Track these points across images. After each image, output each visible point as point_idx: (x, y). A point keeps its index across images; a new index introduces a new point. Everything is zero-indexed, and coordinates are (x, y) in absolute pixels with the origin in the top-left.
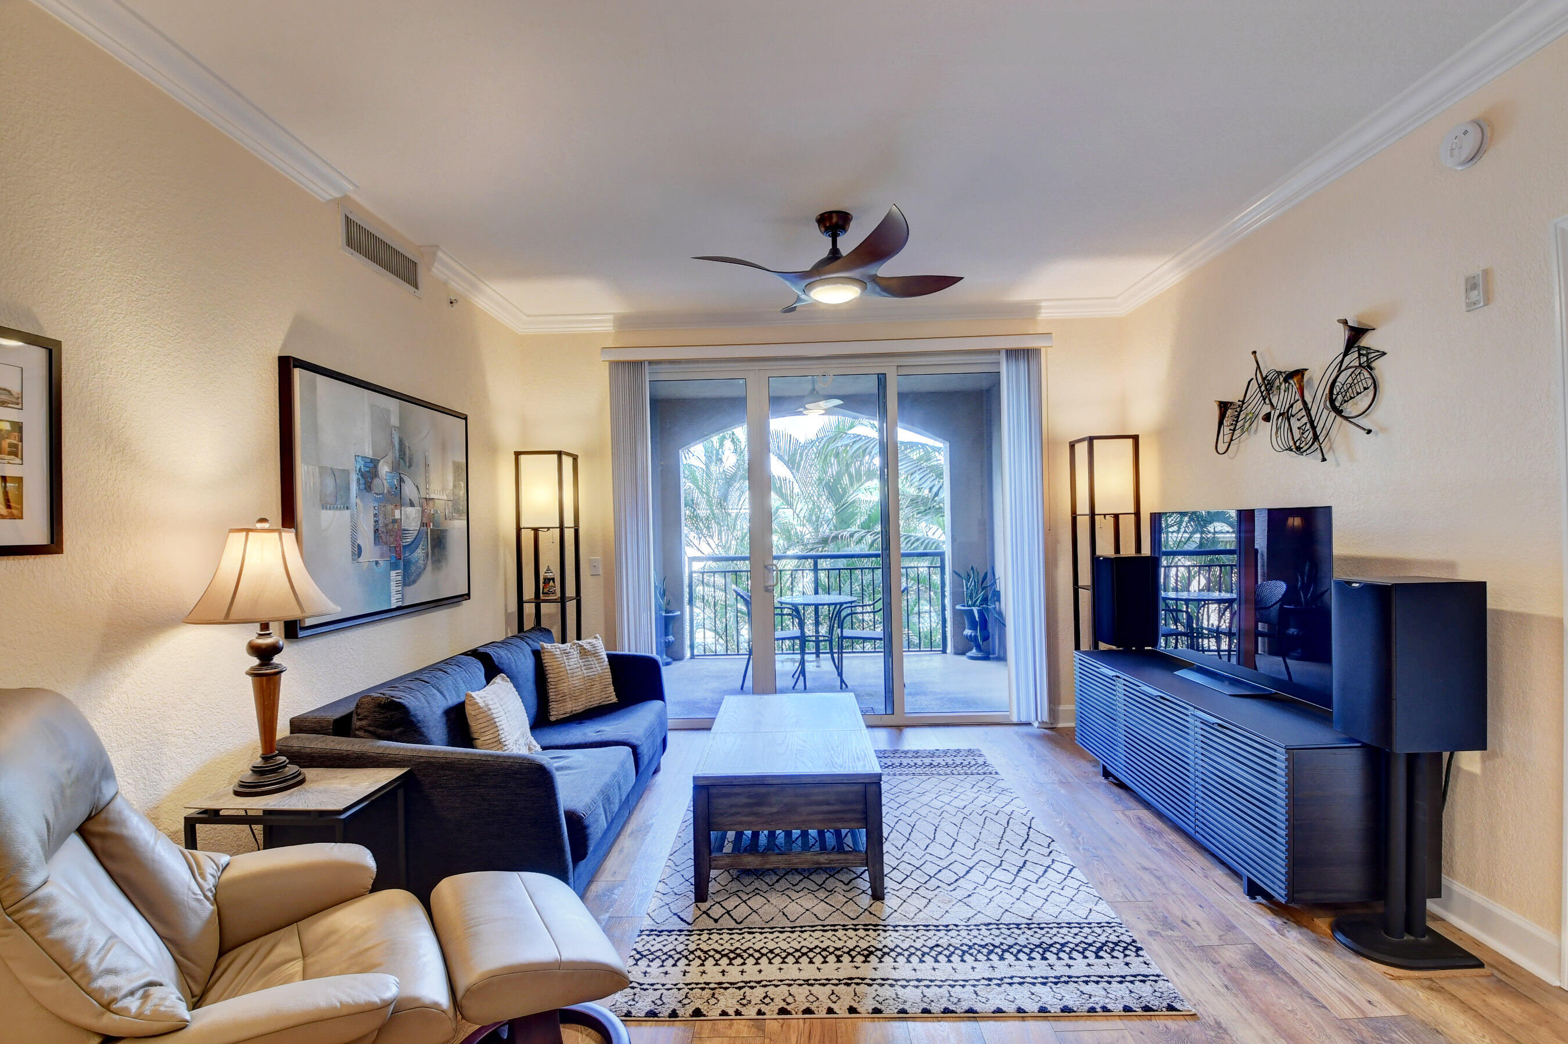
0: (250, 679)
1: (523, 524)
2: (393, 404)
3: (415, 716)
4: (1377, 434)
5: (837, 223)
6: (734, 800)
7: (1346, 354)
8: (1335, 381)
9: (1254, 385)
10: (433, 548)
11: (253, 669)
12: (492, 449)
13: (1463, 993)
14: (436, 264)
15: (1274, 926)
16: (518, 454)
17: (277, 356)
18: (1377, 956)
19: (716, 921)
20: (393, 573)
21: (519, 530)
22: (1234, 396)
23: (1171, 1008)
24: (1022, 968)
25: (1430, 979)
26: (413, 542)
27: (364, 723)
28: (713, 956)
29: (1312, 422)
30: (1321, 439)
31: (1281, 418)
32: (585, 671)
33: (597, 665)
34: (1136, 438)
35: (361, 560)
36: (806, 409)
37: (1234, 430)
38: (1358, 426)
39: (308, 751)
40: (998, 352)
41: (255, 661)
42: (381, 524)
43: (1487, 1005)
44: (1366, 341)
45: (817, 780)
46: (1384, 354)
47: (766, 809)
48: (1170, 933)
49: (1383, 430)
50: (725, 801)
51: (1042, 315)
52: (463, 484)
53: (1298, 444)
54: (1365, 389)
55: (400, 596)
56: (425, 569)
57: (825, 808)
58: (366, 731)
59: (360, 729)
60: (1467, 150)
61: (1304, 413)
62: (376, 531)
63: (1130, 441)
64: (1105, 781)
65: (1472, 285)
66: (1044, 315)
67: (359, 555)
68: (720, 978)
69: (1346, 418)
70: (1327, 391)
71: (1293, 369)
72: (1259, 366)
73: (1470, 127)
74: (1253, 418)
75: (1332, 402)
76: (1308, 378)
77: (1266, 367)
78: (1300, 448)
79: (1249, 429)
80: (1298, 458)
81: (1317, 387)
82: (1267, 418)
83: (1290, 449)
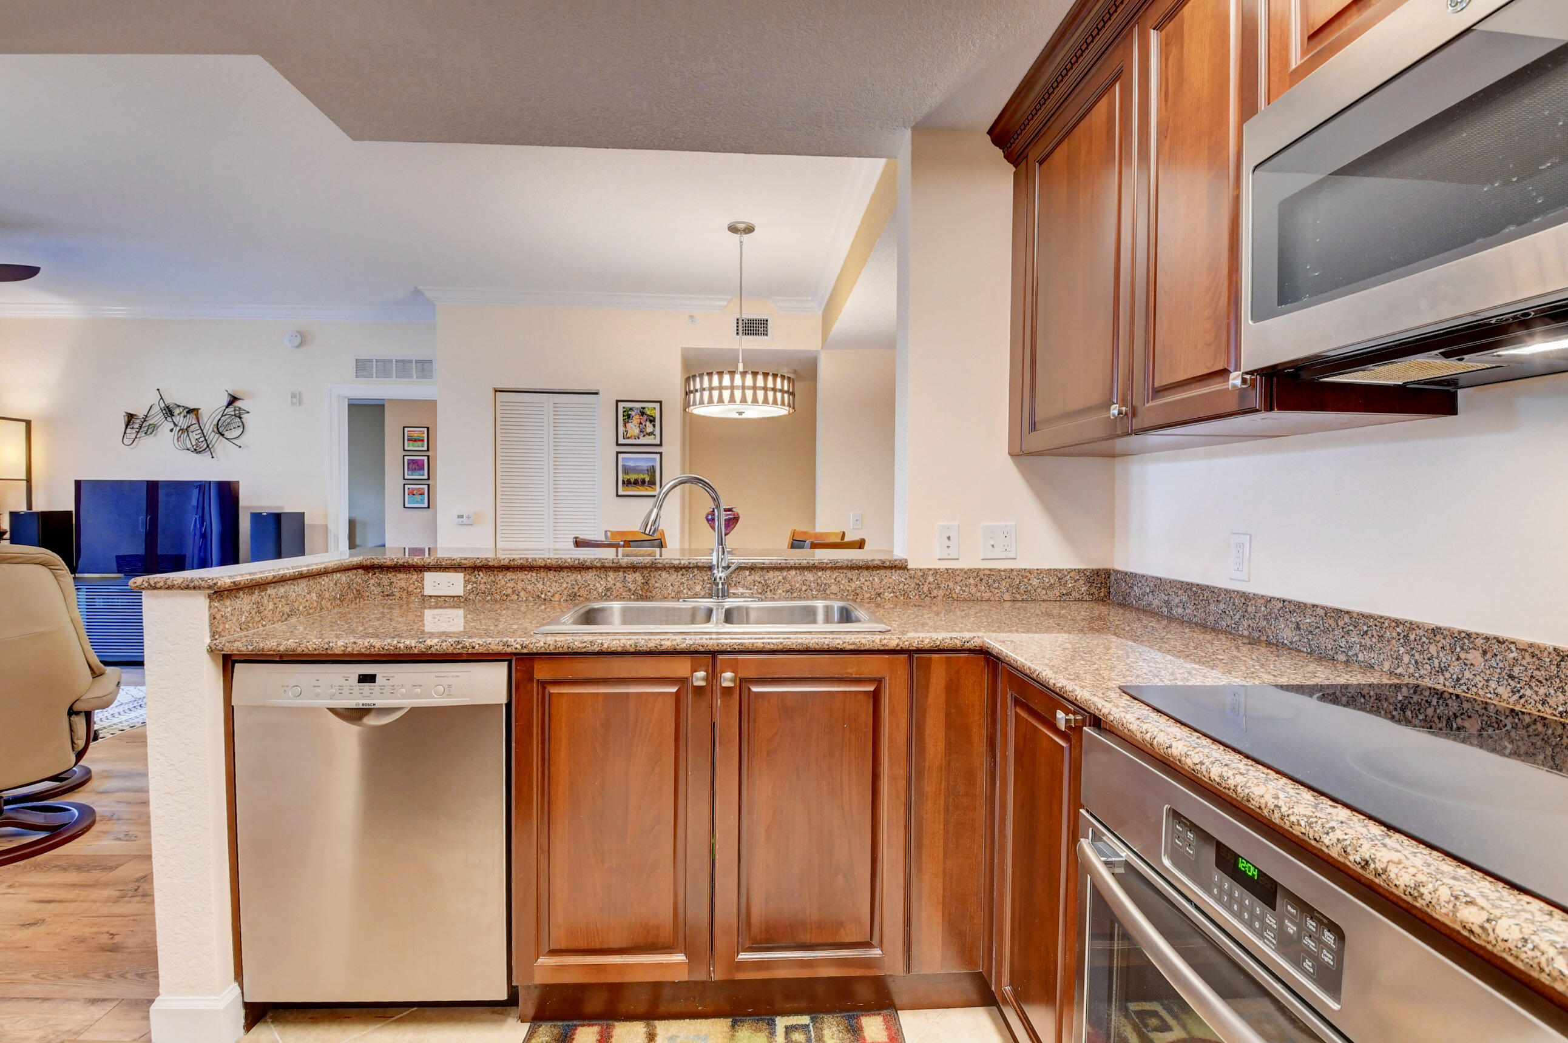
4: (243, 449)
7: (227, 407)
8: (220, 420)
9: (156, 409)
22: (141, 414)
29: (205, 437)
30: (210, 446)
31: (180, 432)
34: (28, 423)
37: (138, 432)
38: (234, 444)
44: (238, 404)
46: (248, 412)
49: (247, 447)
53: (195, 447)
54: (238, 427)
60: (295, 344)
61: (200, 431)
63: (24, 423)
65: (293, 396)
69: (227, 439)
70: (215, 422)
71: (192, 407)
72: (162, 398)
73: (298, 335)
74: (154, 428)
75: (218, 429)
76: (201, 414)
77: (169, 401)
78: (195, 450)
79: (151, 433)
80: (194, 455)
81: (209, 421)
82: (171, 430)
83: (188, 449)
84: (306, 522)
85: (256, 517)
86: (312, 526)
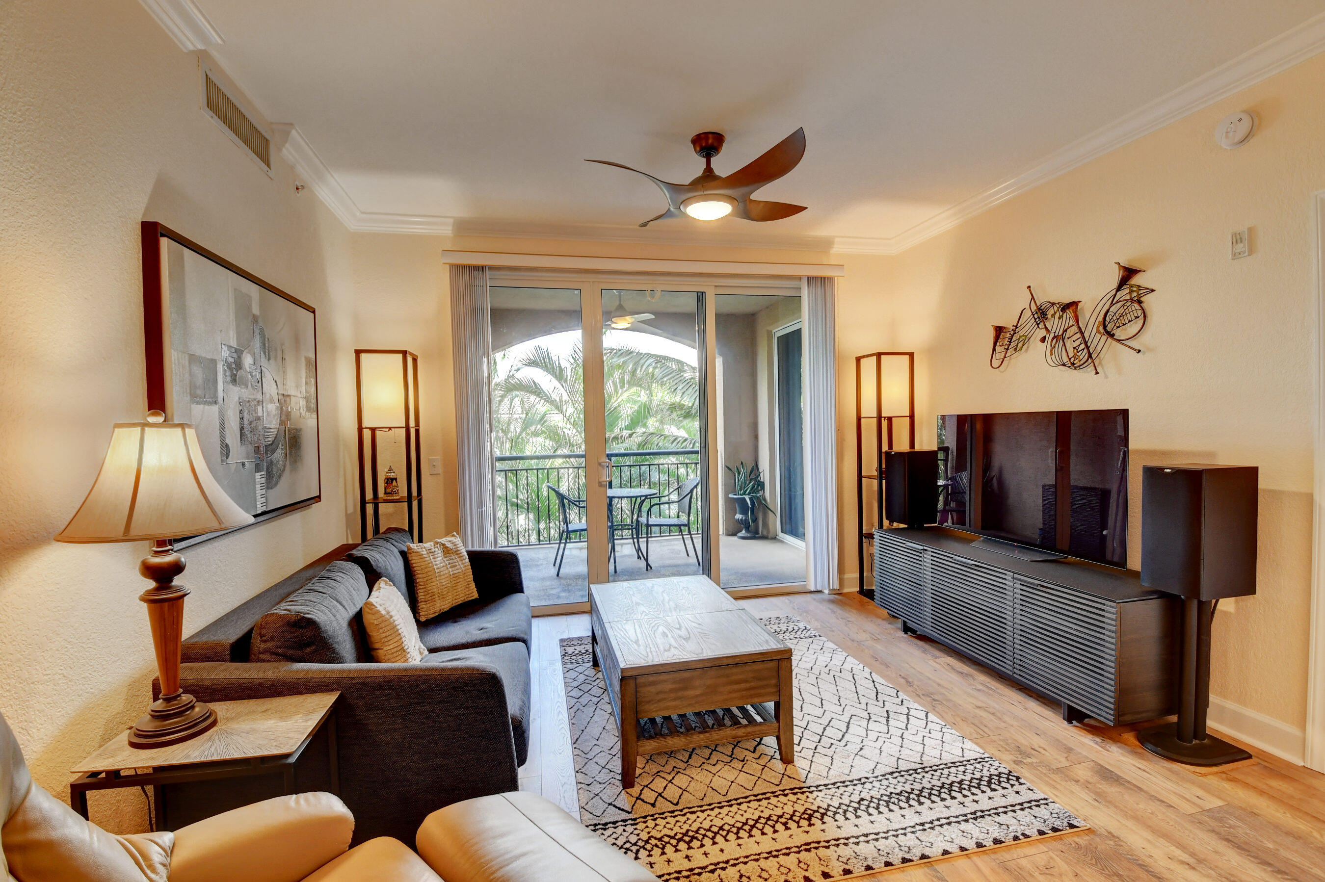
0: (145, 606)
1: (365, 425)
2: (253, 290)
3: (326, 632)
4: (1144, 353)
5: (712, 144)
6: (659, 687)
7: (1119, 289)
8: (1108, 311)
9: (1028, 314)
10: (290, 448)
11: (149, 592)
12: (333, 347)
13: (1250, 780)
14: (287, 145)
15: (1097, 743)
16: (358, 353)
17: (140, 221)
18: (1185, 759)
19: (653, 805)
20: (258, 475)
21: (360, 429)
22: (1008, 322)
23: (1072, 826)
24: (939, 810)
25: (1223, 772)
26: (273, 441)
27: (269, 645)
28: (669, 843)
29: (1086, 343)
30: (1094, 356)
31: (1055, 341)
32: (450, 570)
33: (460, 563)
34: (911, 355)
35: (229, 461)
36: (613, 323)
37: (1008, 349)
38: (1130, 347)
39: (209, 683)
40: (799, 278)
41: (151, 584)
42: (246, 422)
43: (1271, 787)
44: (1136, 280)
45: (737, 661)
46: (1153, 291)
47: (691, 693)
48: (1029, 760)
49: (1150, 350)
50: (652, 689)
51: (834, 249)
52: (313, 381)
53: (1072, 360)
54: (1137, 317)
55: (264, 500)
56: (284, 470)
57: (743, 686)
58: (273, 653)
59: (265, 651)
60: (1240, 135)
61: (1079, 335)
62: (242, 429)
63: (908, 356)
64: (905, 636)
65: (1237, 239)
66: (836, 249)
67: (227, 456)
68: (687, 865)
69: (1119, 341)
70: (1101, 318)
71: (1067, 301)
72: (1033, 298)
73: (1243, 116)
74: (1026, 340)
75: (1105, 327)
76: (1082, 309)
77: (1041, 299)
78: (1073, 364)
79: (1021, 348)
80: (1072, 372)
81: (1090, 316)
82: (1043, 340)
83: (1064, 365)
84: (1261, 485)
85: (1153, 474)
86: (1276, 494)
